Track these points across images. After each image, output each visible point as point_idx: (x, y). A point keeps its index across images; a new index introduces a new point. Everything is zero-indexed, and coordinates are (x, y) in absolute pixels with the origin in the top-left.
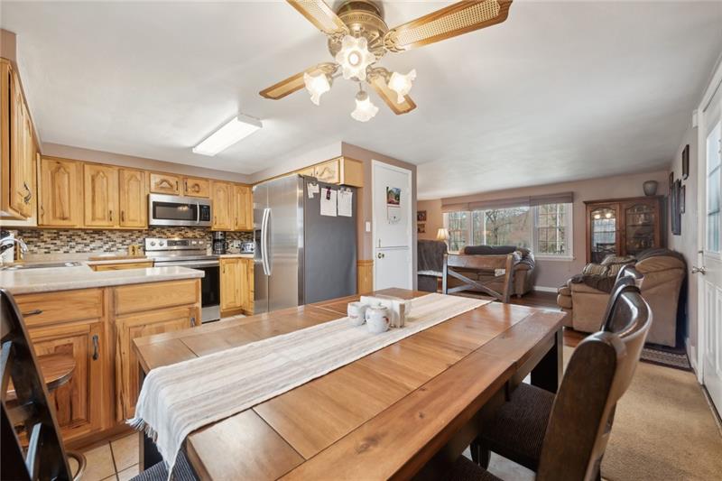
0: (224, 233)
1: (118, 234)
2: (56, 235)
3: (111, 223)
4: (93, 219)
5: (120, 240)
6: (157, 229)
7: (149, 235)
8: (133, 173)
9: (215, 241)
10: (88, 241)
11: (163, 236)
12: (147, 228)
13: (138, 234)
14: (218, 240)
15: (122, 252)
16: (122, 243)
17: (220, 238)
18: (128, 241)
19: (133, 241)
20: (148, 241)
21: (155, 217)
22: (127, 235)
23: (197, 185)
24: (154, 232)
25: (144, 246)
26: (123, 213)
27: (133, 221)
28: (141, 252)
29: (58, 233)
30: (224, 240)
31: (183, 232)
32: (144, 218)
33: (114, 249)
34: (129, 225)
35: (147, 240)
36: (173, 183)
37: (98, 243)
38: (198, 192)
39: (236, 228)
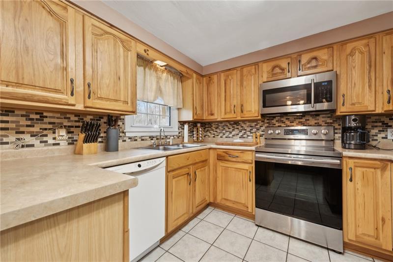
1: (248, 124)
2: (217, 126)
3: (235, 116)
4: (225, 113)
5: (249, 129)
6: (277, 118)
8: (249, 68)
9: (345, 130)
10: (231, 130)
11: (283, 125)
12: (260, 117)
14: (350, 129)
17: (353, 124)
18: (254, 130)
19: (258, 130)
21: (264, 106)
22: (253, 124)
23: (315, 58)
24: (274, 121)
26: (242, 106)
27: (250, 111)
28: (262, 139)
29: (218, 125)
30: (363, 128)
31: (303, 120)
32: (257, 107)
36: (285, 65)
37: (236, 132)
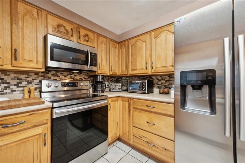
0: (104, 77)
1: (13, 75)
5: (15, 82)
6: (53, 72)
7: (45, 78)
8: (29, 8)
9: (96, 83)
11: (58, 79)
12: (43, 70)
13: (34, 76)
15: (18, 95)
16: (17, 85)
17: (101, 80)
18: (24, 83)
19: (29, 83)
20: (45, 83)
21: (52, 59)
22: (23, 77)
23: (87, 35)
24: (50, 75)
25: (41, 88)
26: (16, 50)
27: (29, 61)
28: (37, 93)
31: (73, 76)
32: (41, 59)
33: (8, 91)
34: (24, 65)
35: (43, 81)
36: (69, 29)
38: (87, 41)
39: (111, 73)
